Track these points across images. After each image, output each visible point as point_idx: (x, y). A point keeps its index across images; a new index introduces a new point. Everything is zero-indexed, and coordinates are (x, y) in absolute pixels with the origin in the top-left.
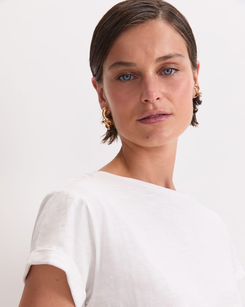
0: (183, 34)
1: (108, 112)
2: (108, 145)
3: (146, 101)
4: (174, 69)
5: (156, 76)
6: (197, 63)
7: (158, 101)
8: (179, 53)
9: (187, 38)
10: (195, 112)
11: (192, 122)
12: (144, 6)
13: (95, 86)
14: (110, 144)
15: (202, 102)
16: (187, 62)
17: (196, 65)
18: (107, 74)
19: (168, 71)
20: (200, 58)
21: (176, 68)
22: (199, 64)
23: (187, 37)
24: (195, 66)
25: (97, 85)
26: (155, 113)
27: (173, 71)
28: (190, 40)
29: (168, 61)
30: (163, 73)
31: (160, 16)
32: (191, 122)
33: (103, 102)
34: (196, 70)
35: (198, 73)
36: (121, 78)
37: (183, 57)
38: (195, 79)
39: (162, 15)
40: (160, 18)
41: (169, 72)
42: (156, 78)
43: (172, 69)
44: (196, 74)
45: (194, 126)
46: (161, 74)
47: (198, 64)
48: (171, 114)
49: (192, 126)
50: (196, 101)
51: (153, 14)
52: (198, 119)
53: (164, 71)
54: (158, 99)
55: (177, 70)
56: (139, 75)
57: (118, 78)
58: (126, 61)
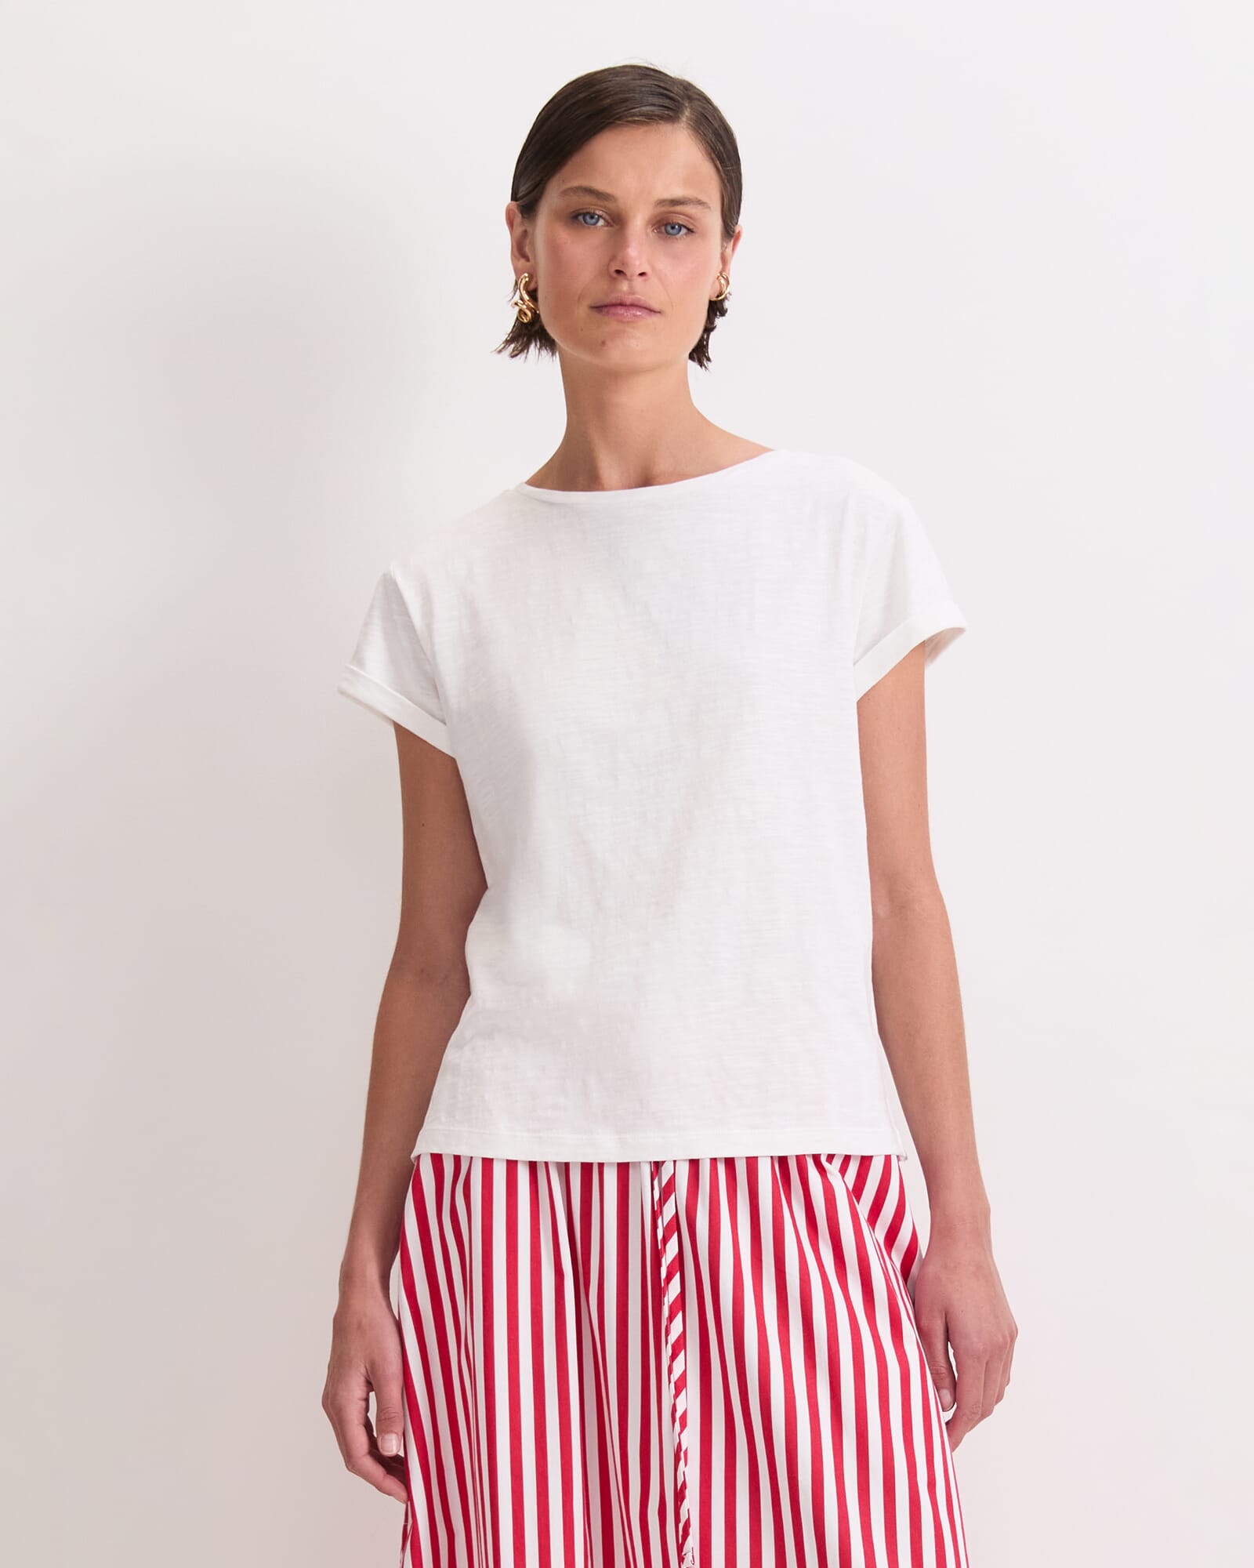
0: (719, 165)
1: (532, 286)
2: (508, 358)
3: (618, 272)
4: (685, 227)
5: (649, 231)
6: (737, 229)
7: (641, 279)
8: (704, 199)
9: (726, 175)
10: (709, 329)
11: (693, 350)
12: (662, 94)
13: (511, 223)
14: (512, 357)
15: (728, 311)
16: (713, 221)
17: (734, 232)
18: (552, 199)
19: (673, 228)
20: (744, 221)
21: (691, 227)
22: (739, 233)
23: (727, 172)
24: (730, 231)
25: (518, 218)
26: (628, 300)
27: (684, 231)
28: (730, 180)
29: (679, 208)
30: (663, 228)
31: (684, 119)
32: (689, 352)
33: (523, 261)
34: (732, 241)
35: (733, 250)
36: (581, 218)
37: (709, 208)
38: (724, 260)
39: (687, 118)
40: (682, 125)
41: (675, 231)
42: (647, 235)
43: (681, 226)
44: (729, 250)
45: (703, 368)
46: (659, 228)
47: (737, 231)
48: (659, 312)
49: (699, 367)
50: (716, 308)
51: (671, 114)
52: (712, 351)
53: (666, 225)
54: (642, 274)
55: (690, 231)
56: (618, 221)
57: (578, 218)
58: (599, 185)
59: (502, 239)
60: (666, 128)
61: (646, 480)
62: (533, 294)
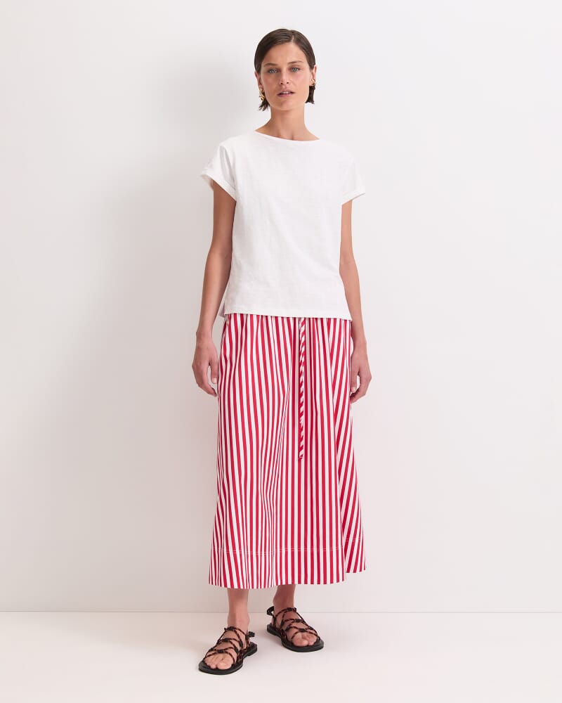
0: (304, 51)
1: (263, 91)
3: (281, 84)
5: (288, 71)
8: (301, 60)
13: (256, 76)
16: (306, 65)
17: (314, 67)
18: (263, 69)
23: (307, 52)
24: (312, 67)
26: (286, 91)
29: (295, 64)
30: (292, 70)
33: (260, 85)
35: (315, 72)
37: (304, 62)
38: (313, 75)
39: (293, 40)
40: (292, 42)
41: (295, 70)
43: (296, 68)
44: (313, 73)
46: (290, 70)
48: (295, 93)
50: (312, 89)
51: (288, 40)
54: (288, 83)
55: (299, 69)
56: (279, 71)
57: (269, 71)
58: (273, 62)
59: (255, 80)
60: (287, 44)
61: (293, 139)
62: (264, 94)
